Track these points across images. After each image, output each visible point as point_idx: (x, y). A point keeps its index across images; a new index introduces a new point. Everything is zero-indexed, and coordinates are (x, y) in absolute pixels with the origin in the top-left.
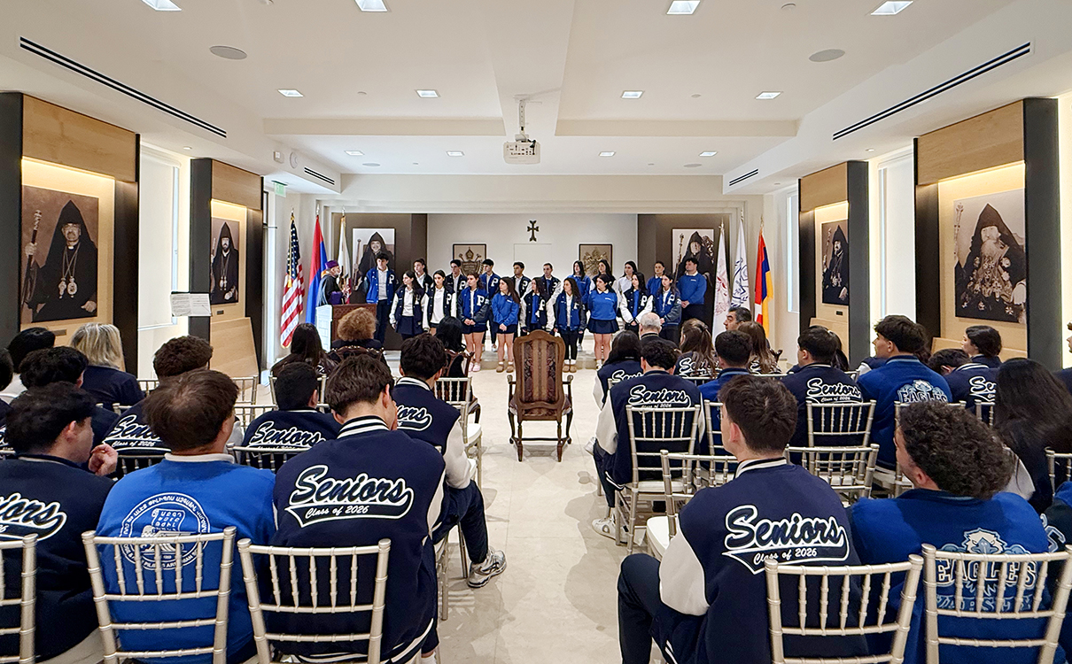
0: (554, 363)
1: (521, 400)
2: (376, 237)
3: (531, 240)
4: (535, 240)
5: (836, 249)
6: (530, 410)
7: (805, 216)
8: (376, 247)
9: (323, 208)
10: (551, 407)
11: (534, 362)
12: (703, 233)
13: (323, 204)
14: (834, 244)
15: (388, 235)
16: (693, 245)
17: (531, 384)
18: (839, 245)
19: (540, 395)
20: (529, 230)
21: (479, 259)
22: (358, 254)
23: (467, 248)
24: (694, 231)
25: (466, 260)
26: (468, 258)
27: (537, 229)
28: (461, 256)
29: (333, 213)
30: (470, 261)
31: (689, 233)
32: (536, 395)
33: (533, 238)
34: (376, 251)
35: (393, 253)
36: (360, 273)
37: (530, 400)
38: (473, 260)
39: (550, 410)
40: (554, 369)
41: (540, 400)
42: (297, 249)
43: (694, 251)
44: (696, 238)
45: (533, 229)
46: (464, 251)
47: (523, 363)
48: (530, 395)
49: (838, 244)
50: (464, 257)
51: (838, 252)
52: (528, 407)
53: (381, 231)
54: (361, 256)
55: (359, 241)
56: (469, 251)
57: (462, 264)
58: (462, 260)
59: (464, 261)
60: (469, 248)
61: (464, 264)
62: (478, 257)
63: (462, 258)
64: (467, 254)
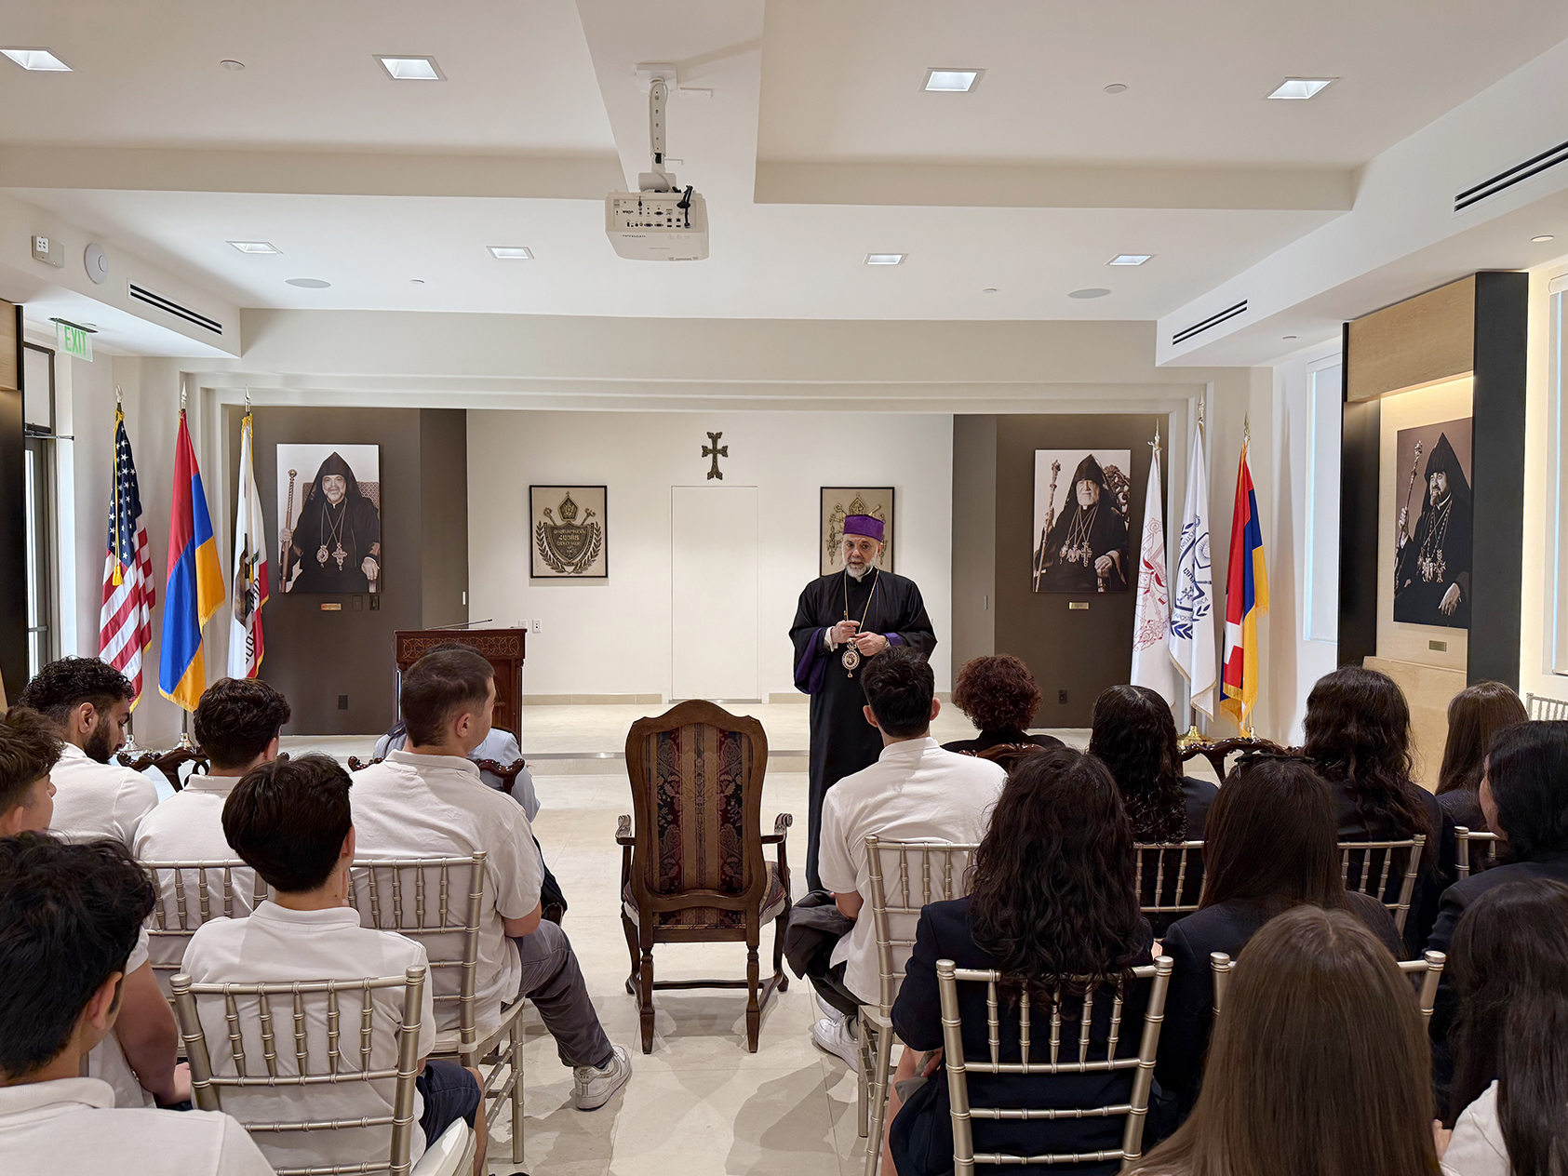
0: (739, 788)
1: (650, 888)
2: (335, 465)
3: (710, 476)
4: (720, 476)
5: (1434, 493)
6: (672, 914)
7: (1355, 412)
8: (334, 489)
9: (198, 392)
10: (730, 903)
11: (684, 788)
12: (1106, 458)
13: (200, 384)
14: (1428, 480)
15: (364, 461)
16: (1081, 487)
17: (677, 843)
18: (1442, 482)
19: (701, 872)
20: (705, 454)
21: (589, 521)
22: (289, 507)
23: (560, 496)
24: (1083, 454)
25: (559, 522)
27: (724, 451)
28: (548, 512)
29: (224, 406)
30: (569, 526)
31: (1071, 459)
32: (690, 872)
33: (715, 473)
34: (334, 497)
35: (377, 504)
36: (298, 551)
37: (674, 886)
38: (578, 522)
39: (726, 913)
40: (739, 802)
41: (702, 886)
42: (134, 492)
43: (1084, 500)
44: (1089, 470)
45: (715, 451)
46: (556, 499)
47: (655, 791)
48: (673, 873)
49: (1440, 481)
50: (556, 516)
51: (1440, 498)
52: (667, 904)
53: (346, 452)
54: (298, 510)
55: (293, 474)
56: (568, 501)
57: (552, 531)
58: (550, 522)
59: (555, 525)
60: (568, 493)
61: (556, 532)
62: (588, 516)
63: (551, 518)
64: (561, 508)
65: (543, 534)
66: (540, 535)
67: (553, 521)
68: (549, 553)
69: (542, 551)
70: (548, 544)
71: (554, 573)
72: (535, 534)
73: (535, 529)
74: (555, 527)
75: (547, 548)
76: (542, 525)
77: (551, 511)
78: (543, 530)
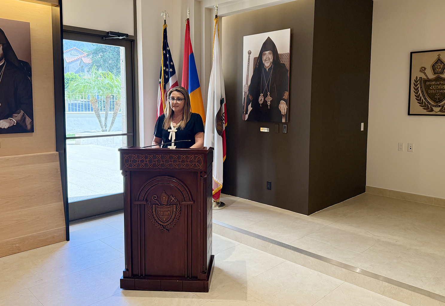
2: (268, 45)
22: (248, 71)
23: (433, 57)
25: (431, 76)
28: (423, 70)
34: (267, 64)
35: (288, 67)
36: (250, 97)
46: (429, 61)
50: (429, 72)
54: (251, 73)
55: (250, 53)
56: (439, 60)
57: (425, 83)
58: (424, 77)
59: (428, 78)
60: (439, 55)
61: (428, 83)
63: (425, 74)
64: (433, 66)
65: (419, 85)
66: (416, 86)
67: (426, 76)
68: (422, 98)
69: (417, 97)
70: (422, 92)
71: (425, 112)
72: (412, 86)
73: (413, 82)
74: (429, 80)
75: (421, 95)
76: (418, 79)
77: (425, 69)
78: (419, 82)
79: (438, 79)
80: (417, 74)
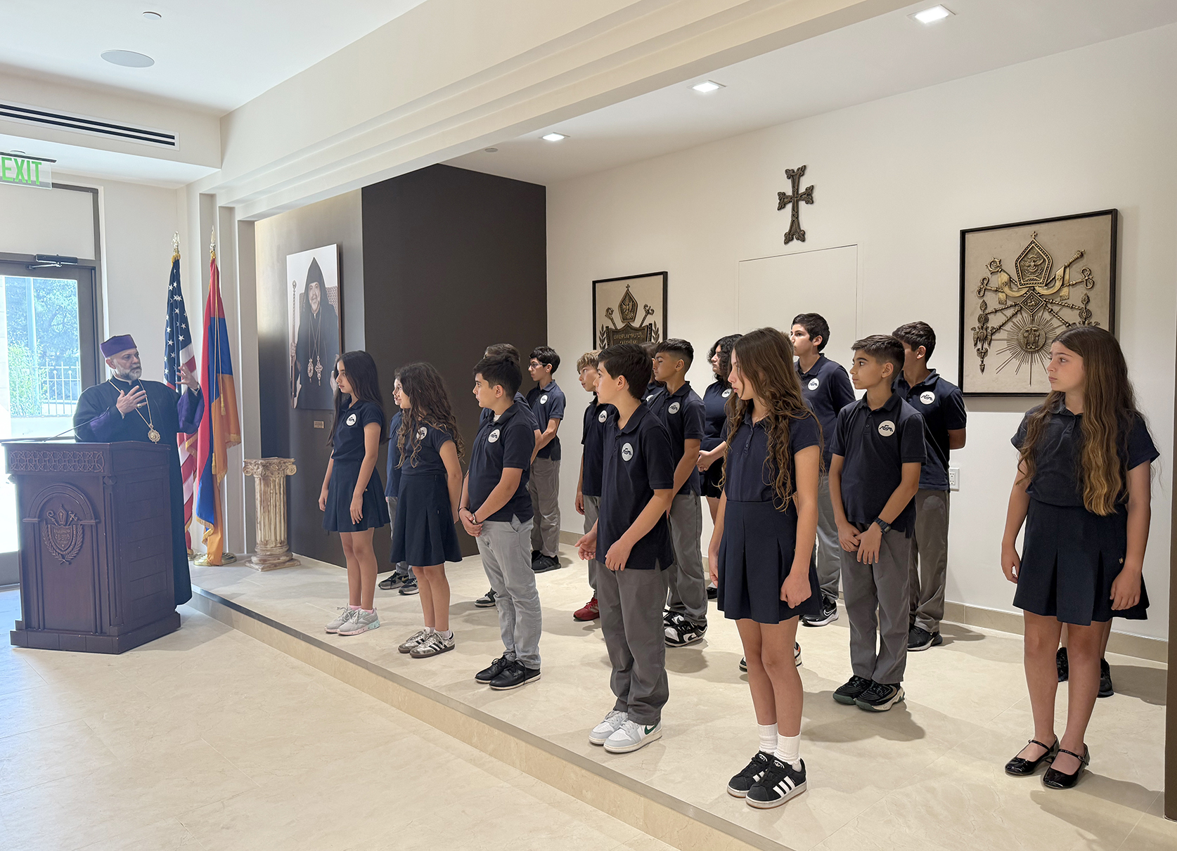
2: (314, 272)
3: (789, 238)
4: (802, 237)
8: (314, 298)
9: (218, 211)
13: (218, 204)
15: (330, 263)
20: (781, 207)
21: (648, 321)
23: (620, 288)
25: (620, 325)
26: (624, 319)
27: (808, 196)
28: (609, 312)
29: (242, 223)
33: (795, 233)
34: (315, 306)
35: (337, 311)
36: (298, 366)
38: (636, 324)
45: (795, 198)
46: (616, 297)
50: (617, 316)
54: (298, 323)
56: (628, 297)
57: (613, 336)
58: (611, 326)
59: (616, 329)
60: (628, 287)
61: (616, 337)
62: (646, 316)
63: (612, 320)
64: (621, 306)
65: (606, 342)
66: (603, 342)
67: (614, 324)
72: (598, 341)
73: (598, 335)
74: (616, 331)
76: (605, 329)
77: (612, 311)
78: (605, 336)
79: (628, 328)
80: (603, 322)
